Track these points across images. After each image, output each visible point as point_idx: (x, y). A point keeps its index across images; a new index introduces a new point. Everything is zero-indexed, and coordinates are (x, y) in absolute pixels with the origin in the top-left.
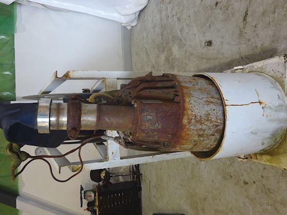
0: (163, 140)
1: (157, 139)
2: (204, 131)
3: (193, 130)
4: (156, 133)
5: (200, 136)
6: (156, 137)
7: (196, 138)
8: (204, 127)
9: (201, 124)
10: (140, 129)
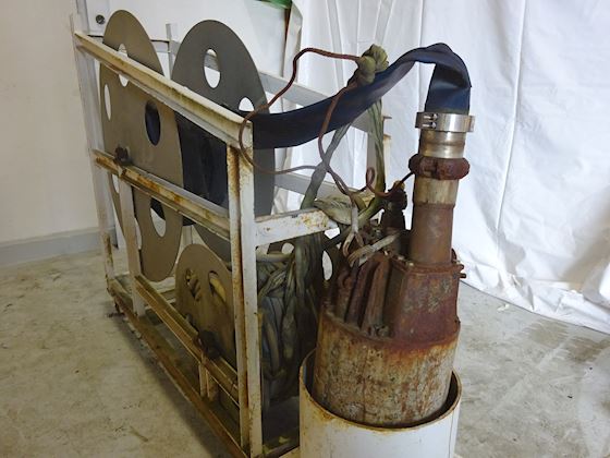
0: (403, 321)
1: (406, 310)
2: (415, 389)
3: (419, 369)
4: (421, 306)
5: (405, 385)
6: (411, 308)
7: (400, 380)
8: (421, 387)
9: (427, 379)
10: (430, 277)
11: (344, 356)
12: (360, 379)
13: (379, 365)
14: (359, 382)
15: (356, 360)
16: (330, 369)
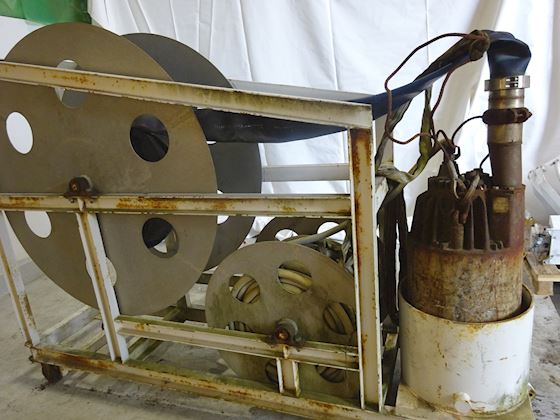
11: (474, 276)
12: (491, 288)
13: (504, 271)
14: (491, 290)
15: (486, 274)
16: (460, 291)
